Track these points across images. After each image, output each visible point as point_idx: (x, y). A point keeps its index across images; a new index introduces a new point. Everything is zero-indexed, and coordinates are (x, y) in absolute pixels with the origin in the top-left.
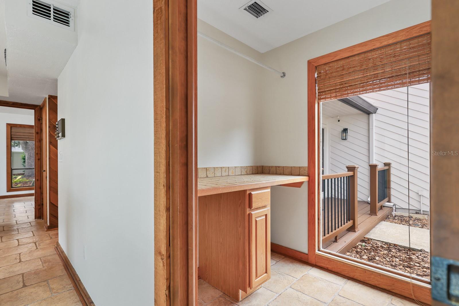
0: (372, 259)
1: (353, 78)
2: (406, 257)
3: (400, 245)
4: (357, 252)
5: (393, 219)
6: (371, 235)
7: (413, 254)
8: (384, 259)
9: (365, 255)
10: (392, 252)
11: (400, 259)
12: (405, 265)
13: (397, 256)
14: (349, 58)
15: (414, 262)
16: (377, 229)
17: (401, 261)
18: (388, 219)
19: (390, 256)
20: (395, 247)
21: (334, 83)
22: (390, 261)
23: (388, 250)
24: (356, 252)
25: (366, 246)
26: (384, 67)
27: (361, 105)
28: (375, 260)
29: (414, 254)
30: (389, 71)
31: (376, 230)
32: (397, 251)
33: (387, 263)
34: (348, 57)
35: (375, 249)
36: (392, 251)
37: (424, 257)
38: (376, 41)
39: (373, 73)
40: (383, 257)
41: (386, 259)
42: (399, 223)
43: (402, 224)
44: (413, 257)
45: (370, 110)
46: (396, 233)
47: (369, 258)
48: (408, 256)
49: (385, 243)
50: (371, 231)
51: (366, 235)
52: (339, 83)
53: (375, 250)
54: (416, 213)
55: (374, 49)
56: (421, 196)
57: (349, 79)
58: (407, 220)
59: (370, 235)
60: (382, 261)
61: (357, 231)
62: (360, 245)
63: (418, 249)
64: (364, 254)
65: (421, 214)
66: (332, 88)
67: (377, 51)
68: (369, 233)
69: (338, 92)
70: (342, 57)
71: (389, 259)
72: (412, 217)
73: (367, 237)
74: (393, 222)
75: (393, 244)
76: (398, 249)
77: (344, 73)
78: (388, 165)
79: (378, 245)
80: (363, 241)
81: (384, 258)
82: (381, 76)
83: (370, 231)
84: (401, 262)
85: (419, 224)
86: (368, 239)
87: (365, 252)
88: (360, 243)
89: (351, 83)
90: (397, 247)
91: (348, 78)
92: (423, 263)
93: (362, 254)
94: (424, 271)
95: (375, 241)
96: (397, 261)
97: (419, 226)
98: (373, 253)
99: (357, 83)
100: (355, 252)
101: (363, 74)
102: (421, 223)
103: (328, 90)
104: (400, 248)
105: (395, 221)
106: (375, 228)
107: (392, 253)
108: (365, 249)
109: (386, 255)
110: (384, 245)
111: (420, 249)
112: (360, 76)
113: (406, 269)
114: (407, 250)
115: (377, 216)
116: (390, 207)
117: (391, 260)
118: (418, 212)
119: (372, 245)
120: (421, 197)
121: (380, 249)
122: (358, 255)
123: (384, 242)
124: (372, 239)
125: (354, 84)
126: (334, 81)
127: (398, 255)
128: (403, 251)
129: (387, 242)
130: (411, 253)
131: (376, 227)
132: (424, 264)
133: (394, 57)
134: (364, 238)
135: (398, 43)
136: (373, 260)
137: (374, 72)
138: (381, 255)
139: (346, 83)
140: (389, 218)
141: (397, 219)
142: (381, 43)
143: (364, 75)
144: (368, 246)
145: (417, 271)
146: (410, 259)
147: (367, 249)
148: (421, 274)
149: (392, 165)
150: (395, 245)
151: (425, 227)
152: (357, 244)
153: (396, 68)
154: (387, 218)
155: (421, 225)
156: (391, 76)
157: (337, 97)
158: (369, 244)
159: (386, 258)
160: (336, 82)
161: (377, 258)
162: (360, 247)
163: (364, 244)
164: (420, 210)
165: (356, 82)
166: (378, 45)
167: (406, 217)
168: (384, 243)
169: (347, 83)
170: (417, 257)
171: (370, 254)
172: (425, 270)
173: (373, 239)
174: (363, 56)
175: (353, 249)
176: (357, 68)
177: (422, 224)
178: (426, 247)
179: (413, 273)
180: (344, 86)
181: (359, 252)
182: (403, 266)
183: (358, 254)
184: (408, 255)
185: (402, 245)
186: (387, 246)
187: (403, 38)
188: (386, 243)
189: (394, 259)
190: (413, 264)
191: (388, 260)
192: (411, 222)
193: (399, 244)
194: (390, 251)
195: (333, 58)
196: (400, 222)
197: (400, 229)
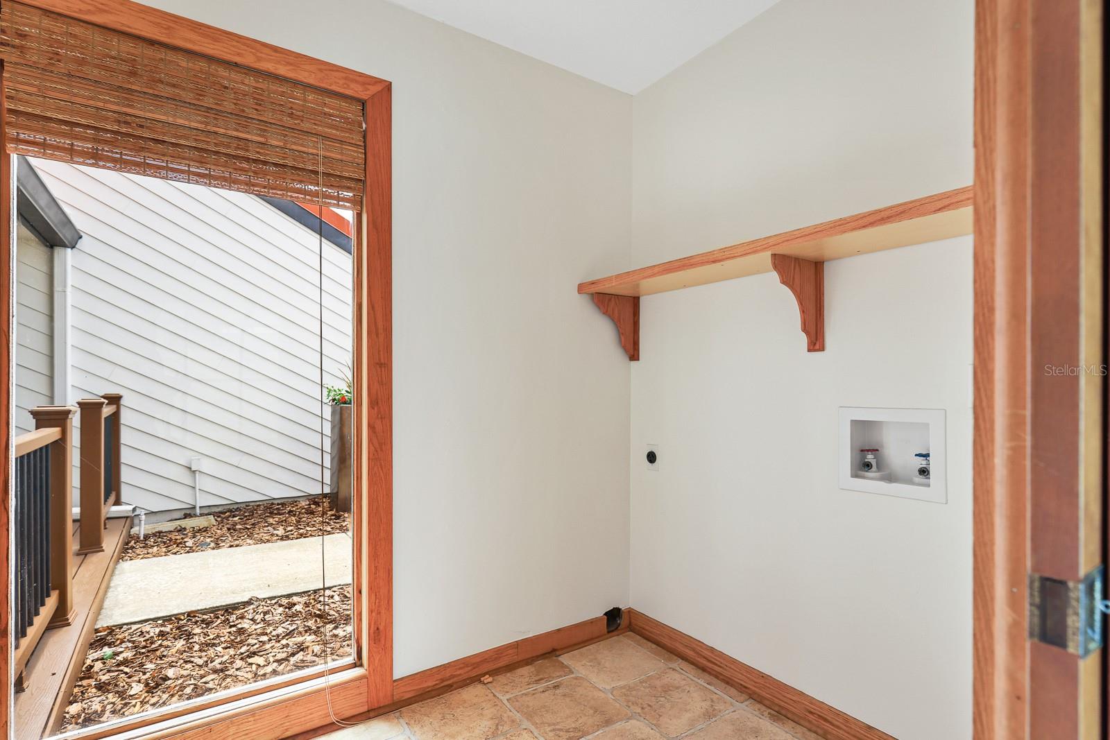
0: (158, 685)
1: (171, 120)
2: (230, 633)
3: (201, 610)
4: (102, 687)
5: (144, 547)
6: (114, 615)
7: (240, 618)
8: (189, 666)
9: (134, 685)
10: (197, 637)
11: (223, 645)
12: (242, 654)
13: (210, 640)
14: (153, 45)
15: (254, 636)
16: (119, 589)
17: (229, 647)
18: (130, 551)
19: (197, 647)
20: (194, 620)
21: (91, 102)
22: (207, 662)
23: (182, 635)
24: (99, 690)
25: (117, 654)
26: (265, 130)
27: (42, 209)
28: (169, 682)
29: (242, 617)
30: (277, 147)
31: (117, 595)
32: (202, 628)
33: (202, 672)
34: (152, 43)
35: (147, 649)
36: (194, 632)
37: (265, 613)
38: (244, 44)
39: (235, 134)
40: (182, 661)
41: (192, 662)
42: (163, 554)
43: (173, 554)
44: (245, 624)
45: (64, 234)
46: (175, 583)
47: (147, 685)
48: (234, 629)
49: (164, 621)
50: (107, 604)
51: (97, 620)
52: (114, 112)
53: (149, 651)
54: (186, 516)
55: (236, 64)
56: (195, 474)
57: (157, 116)
58: (177, 540)
59: (112, 614)
60: (185, 673)
61: (74, 619)
62: (97, 660)
63: (243, 601)
64: (128, 680)
65: (195, 516)
66: (83, 121)
67: (245, 74)
68: (103, 611)
69: (106, 142)
70: (130, 28)
71: (200, 657)
72: (185, 529)
73: (105, 626)
74: (148, 556)
75: (183, 614)
76: (203, 621)
77: (139, 89)
78: (115, 400)
79: (148, 636)
80: (99, 643)
81: (186, 662)
82: (258, 153)
83: (103, 602)
84: (232, 651)
85: (208, 540)
86: (111, 630)
87: (126, 673)
88: (93, 655)
89: (164, 134)
90: (195, 616)
91: (150, 111)
92: (271, 628)
93: (122, 685)
94: (284, 646)
95: (134, 627)
96: (219, 654)
97: (211, 546)
98: (150, 666)
99: (182, 142)
100: (94, 690)
101: (207, 124)
102: (209, 537)
103: (60, 117)
104: (205, 617)
105: (150, 550)
106: (111, 590)
107: (196, 639)
108: (118, 665)
109: (185, 651)
110: (162, 625)
111: (246, 600)
112: (194, 125)
113: (250, 660)
114: (222, 616)
115: (103, 551)
116: (124, 517)
117: (205, 659)
118: (188, 512)
119: (133, 642)
120: (197, 475)
121: (160, 642)
122: (110, 696)
123: (159, 618)
124: (120, 626)
125: (173, 140)
126: (92, 98)
127: (212, 637)
128: (216, 621)
129: (166, 616)
130: (235, 616)
131: (112, 584)
132: (274, 630)
133: (291, 115)
134: (97, 631)
135: (299, 86)
136: (161, 685)
137: (237, 130)
138: (174, 659)
139: (142, 126)
140: (132, 548)
141: (152, 544)
142: (259, 59)
143: (209, 127)
144: (121, 652)
145: (274, 654)
146: (241, 631)
147: (125, 662)
148: (284, 655)
149: (123, 402)
150: (189, 614)
151: (224, 544)
152: (88, 662)
153: (294, 147)
154: (128, 549)
155: (211, 541)
156: (281, 162)
157: (101, 159)
158: (121, 643)
159: (192, 659)
160: (100, 104)
161: (170, 673)
162: (98, 665)
163: (107, 651)
164: (194, 508)
165: (181, 137)
166: (248, 60)
167: (171, 532)
168: (160, 622)
169: (147, 128)
170: (252, 620)
171: (144, 674)
172: (284, 642)
173: (127, 624)
174: (203, 64)
175: (85, 683)
176: (189, 97)
177: (212, 539)
178: (253, 590)
179: (269, 663)
180: (135, 133)
181: (109, 684)
182: (242, 659)
183: (108, 691)
184: (231, 627)
185: (208, 607)
186: (171, 626)
187: (311, 81)
188: (167, 619)
189: (211, 652)
190: (256, 641)
191: (200, 662)
192: (190, 543)
193: (199, 608)
194: (189, 635)
195: (89, 12)
196: (164, 550)
197: (177, 568)
